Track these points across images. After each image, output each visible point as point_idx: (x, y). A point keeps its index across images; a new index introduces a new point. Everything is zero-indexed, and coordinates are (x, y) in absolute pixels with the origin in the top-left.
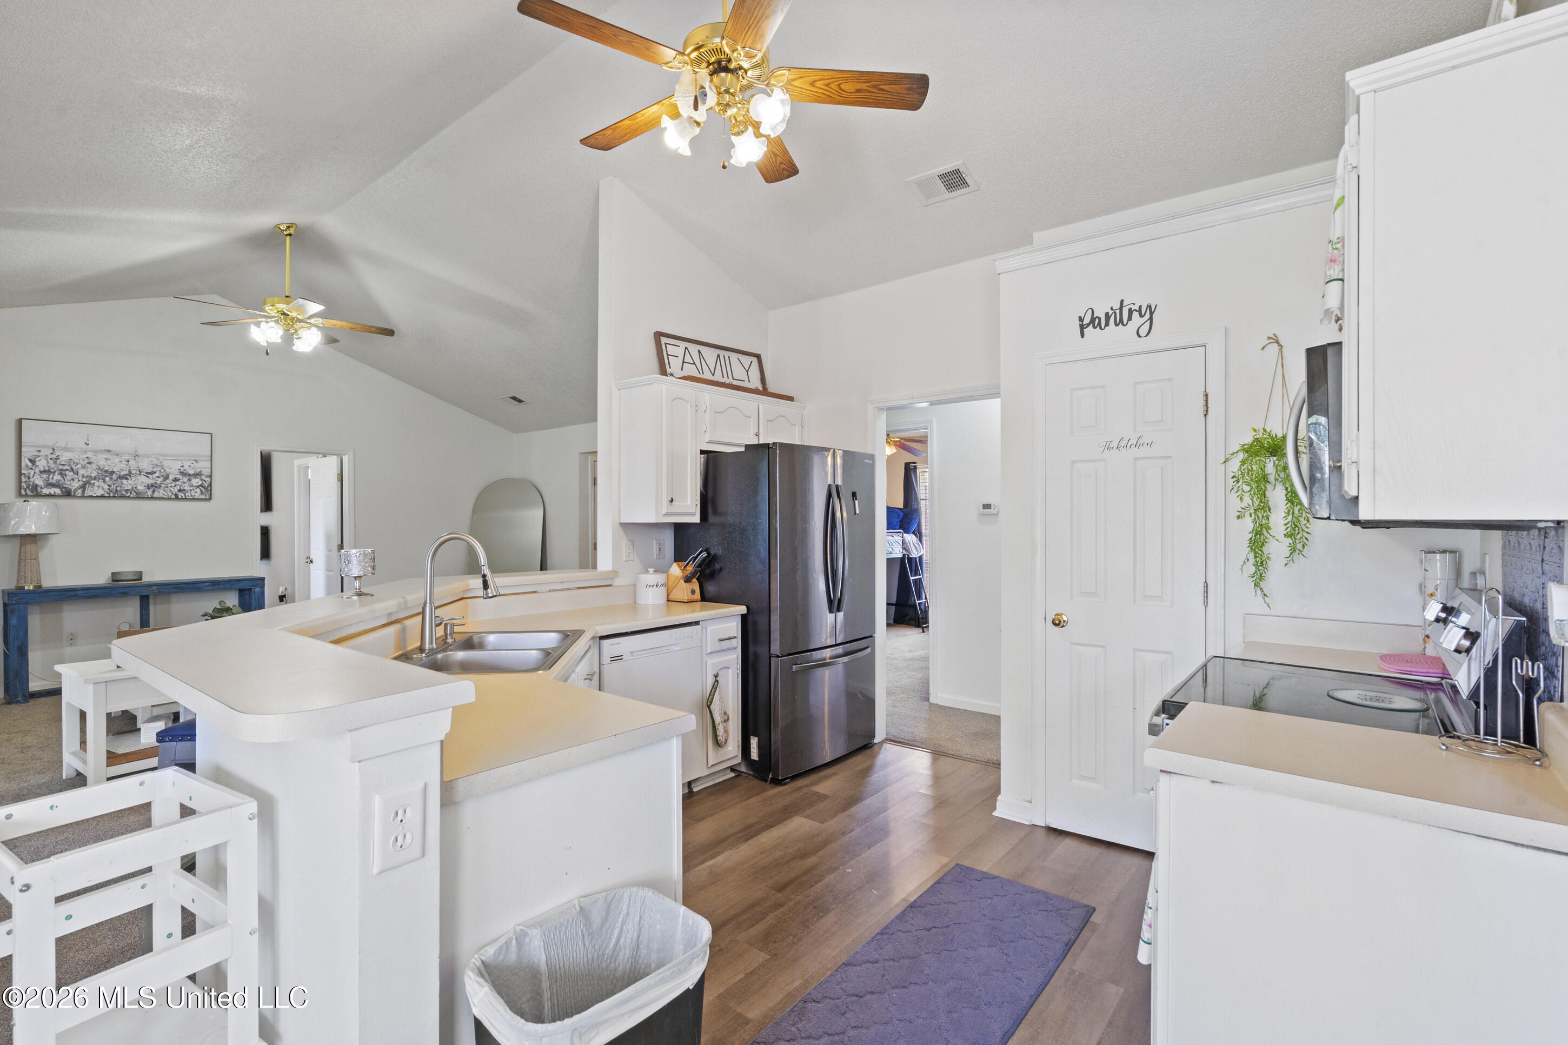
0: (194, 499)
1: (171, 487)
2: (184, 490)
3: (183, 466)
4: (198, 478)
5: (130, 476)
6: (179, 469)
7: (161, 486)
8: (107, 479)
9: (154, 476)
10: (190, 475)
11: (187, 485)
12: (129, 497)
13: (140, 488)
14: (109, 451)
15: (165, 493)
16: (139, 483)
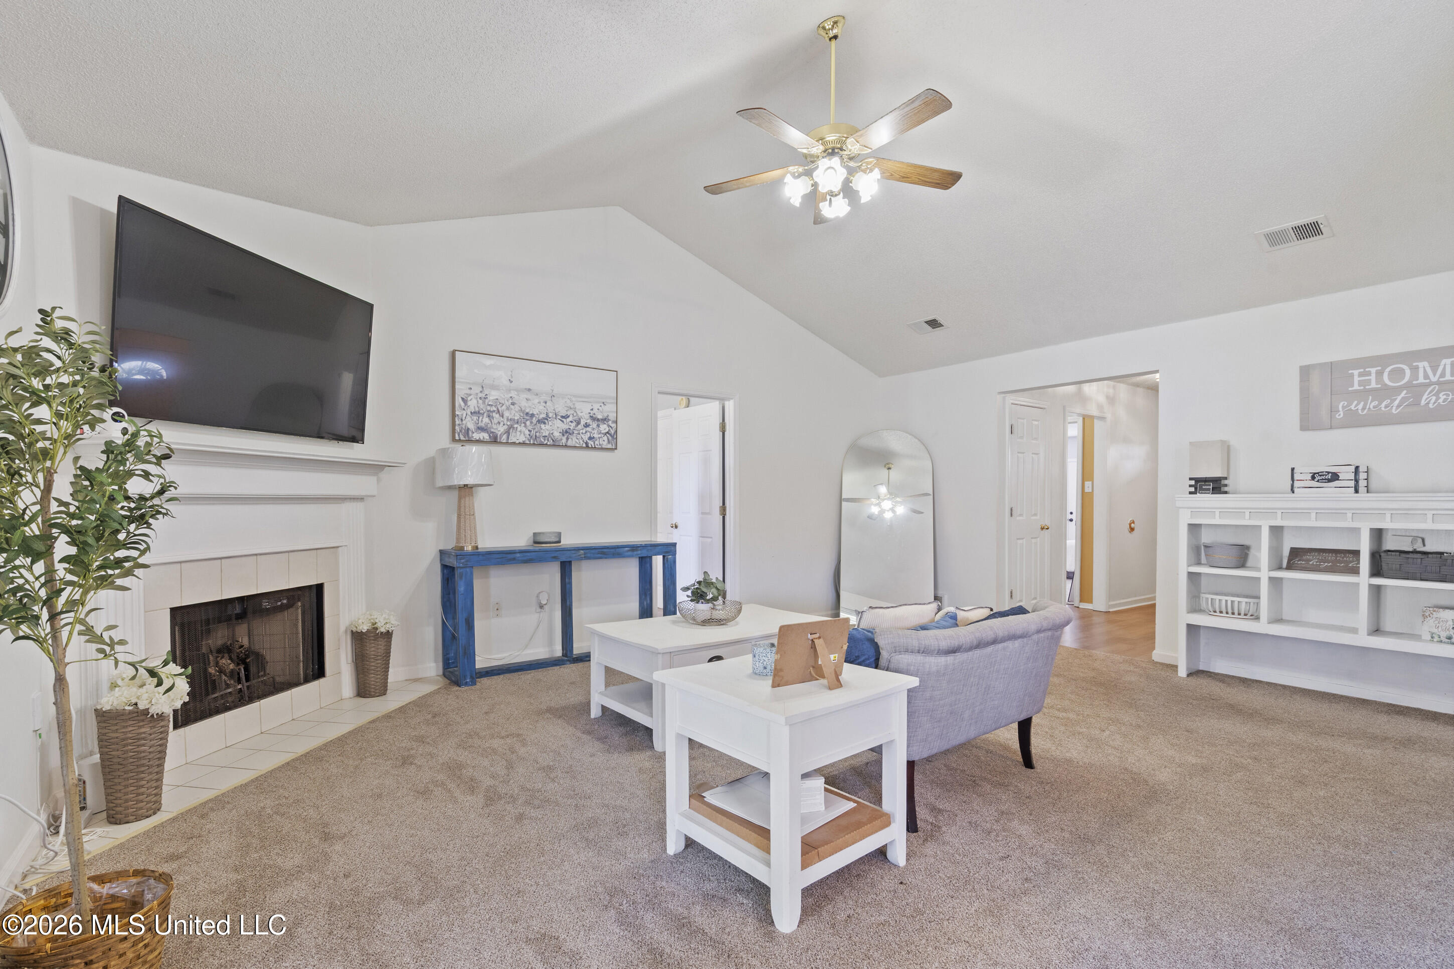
0: (602, 449)
1: (582, 433)
2: (594, 438)
3: (592, 410)
4: (605, 424)
5: (547, 420)
6: (590, 413)
7: (573, 433)
8: (528, 423)
9: (569, 420)
10: (598, 420)
11: (596, 431)
12: (546, 444)
13: (557, 434)
14: (529, 390)
15: (577, 441)
16: (555, 428)
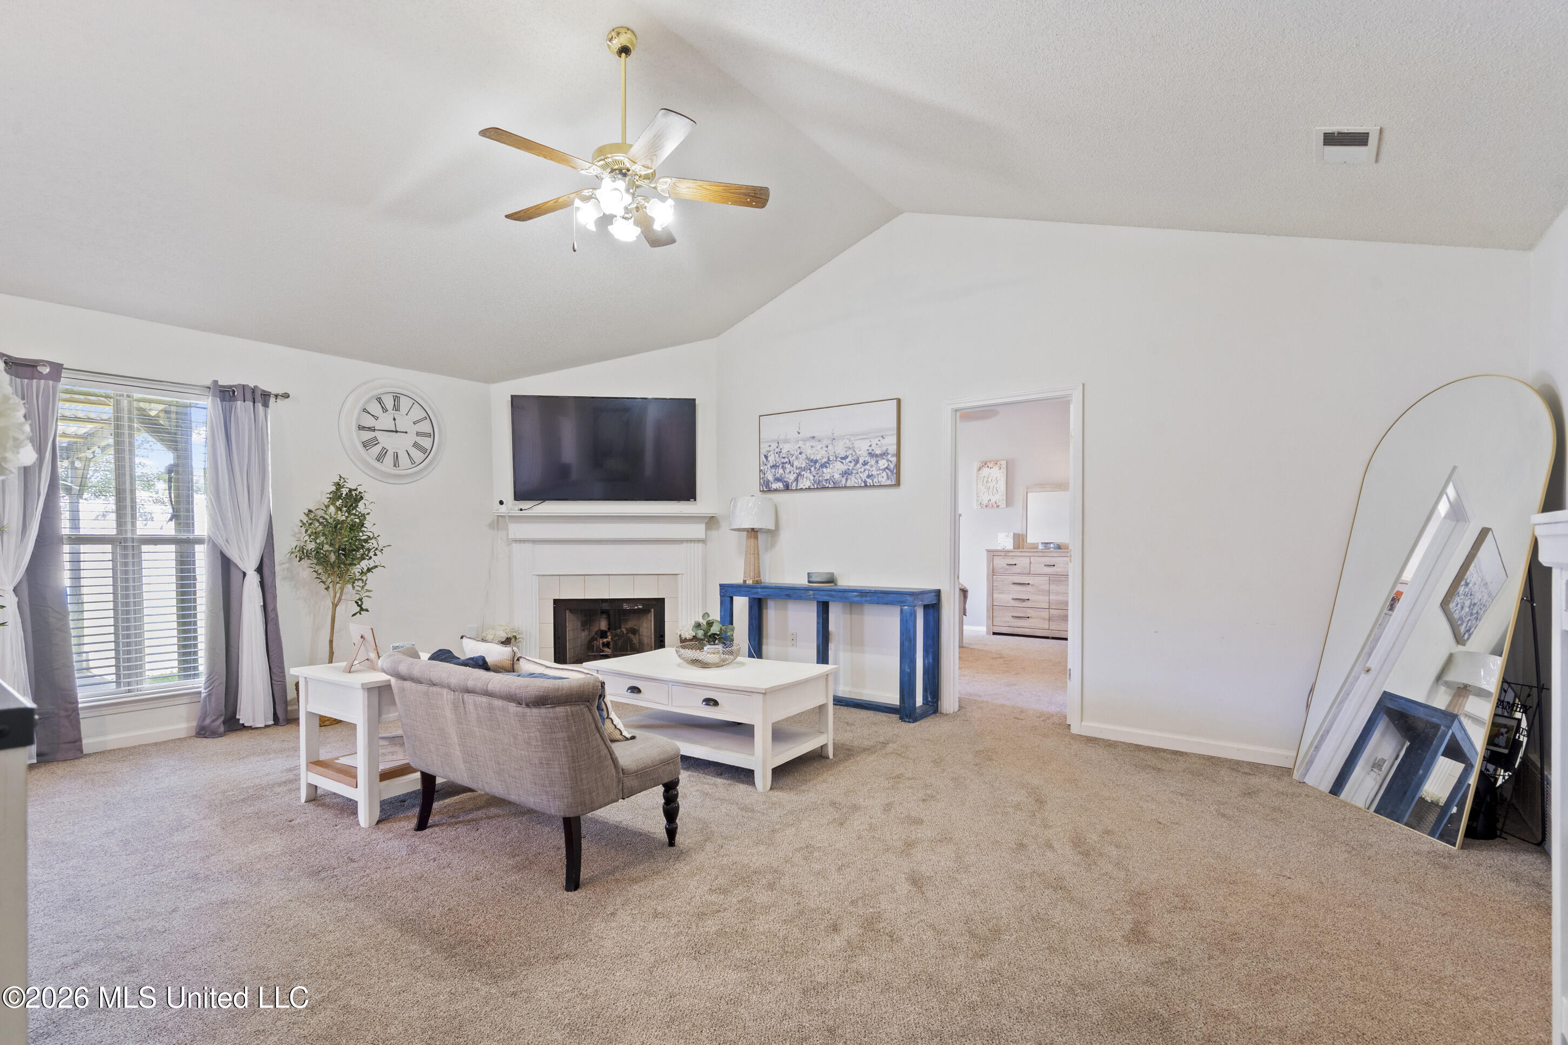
0: (881, 486)
1: (861, 472)
2: (872, 475)
3: (871, 446)
4: (884, 459)
5: (829, 463)
6: (868, 450)
7: (852, 473)
8: (813, 469)
9: (848, 460)
10: (877, 456)
11: (874, 468)
12: (828, 487)
13: (837, 476)
14: (813, 438)
15: (856, 481)
16: (834, 471)
